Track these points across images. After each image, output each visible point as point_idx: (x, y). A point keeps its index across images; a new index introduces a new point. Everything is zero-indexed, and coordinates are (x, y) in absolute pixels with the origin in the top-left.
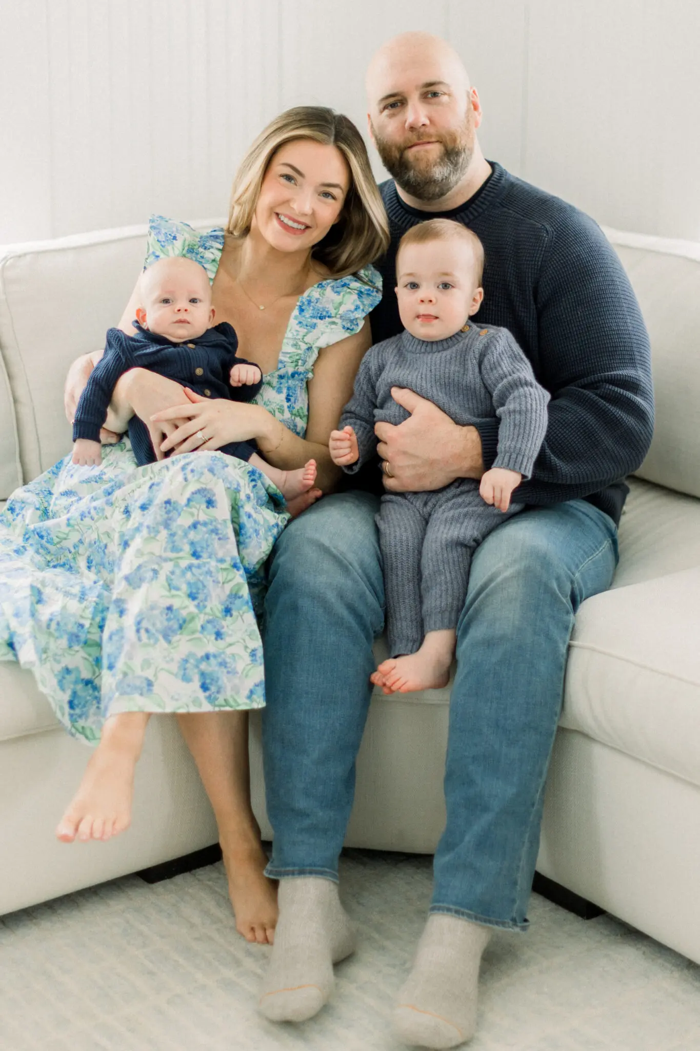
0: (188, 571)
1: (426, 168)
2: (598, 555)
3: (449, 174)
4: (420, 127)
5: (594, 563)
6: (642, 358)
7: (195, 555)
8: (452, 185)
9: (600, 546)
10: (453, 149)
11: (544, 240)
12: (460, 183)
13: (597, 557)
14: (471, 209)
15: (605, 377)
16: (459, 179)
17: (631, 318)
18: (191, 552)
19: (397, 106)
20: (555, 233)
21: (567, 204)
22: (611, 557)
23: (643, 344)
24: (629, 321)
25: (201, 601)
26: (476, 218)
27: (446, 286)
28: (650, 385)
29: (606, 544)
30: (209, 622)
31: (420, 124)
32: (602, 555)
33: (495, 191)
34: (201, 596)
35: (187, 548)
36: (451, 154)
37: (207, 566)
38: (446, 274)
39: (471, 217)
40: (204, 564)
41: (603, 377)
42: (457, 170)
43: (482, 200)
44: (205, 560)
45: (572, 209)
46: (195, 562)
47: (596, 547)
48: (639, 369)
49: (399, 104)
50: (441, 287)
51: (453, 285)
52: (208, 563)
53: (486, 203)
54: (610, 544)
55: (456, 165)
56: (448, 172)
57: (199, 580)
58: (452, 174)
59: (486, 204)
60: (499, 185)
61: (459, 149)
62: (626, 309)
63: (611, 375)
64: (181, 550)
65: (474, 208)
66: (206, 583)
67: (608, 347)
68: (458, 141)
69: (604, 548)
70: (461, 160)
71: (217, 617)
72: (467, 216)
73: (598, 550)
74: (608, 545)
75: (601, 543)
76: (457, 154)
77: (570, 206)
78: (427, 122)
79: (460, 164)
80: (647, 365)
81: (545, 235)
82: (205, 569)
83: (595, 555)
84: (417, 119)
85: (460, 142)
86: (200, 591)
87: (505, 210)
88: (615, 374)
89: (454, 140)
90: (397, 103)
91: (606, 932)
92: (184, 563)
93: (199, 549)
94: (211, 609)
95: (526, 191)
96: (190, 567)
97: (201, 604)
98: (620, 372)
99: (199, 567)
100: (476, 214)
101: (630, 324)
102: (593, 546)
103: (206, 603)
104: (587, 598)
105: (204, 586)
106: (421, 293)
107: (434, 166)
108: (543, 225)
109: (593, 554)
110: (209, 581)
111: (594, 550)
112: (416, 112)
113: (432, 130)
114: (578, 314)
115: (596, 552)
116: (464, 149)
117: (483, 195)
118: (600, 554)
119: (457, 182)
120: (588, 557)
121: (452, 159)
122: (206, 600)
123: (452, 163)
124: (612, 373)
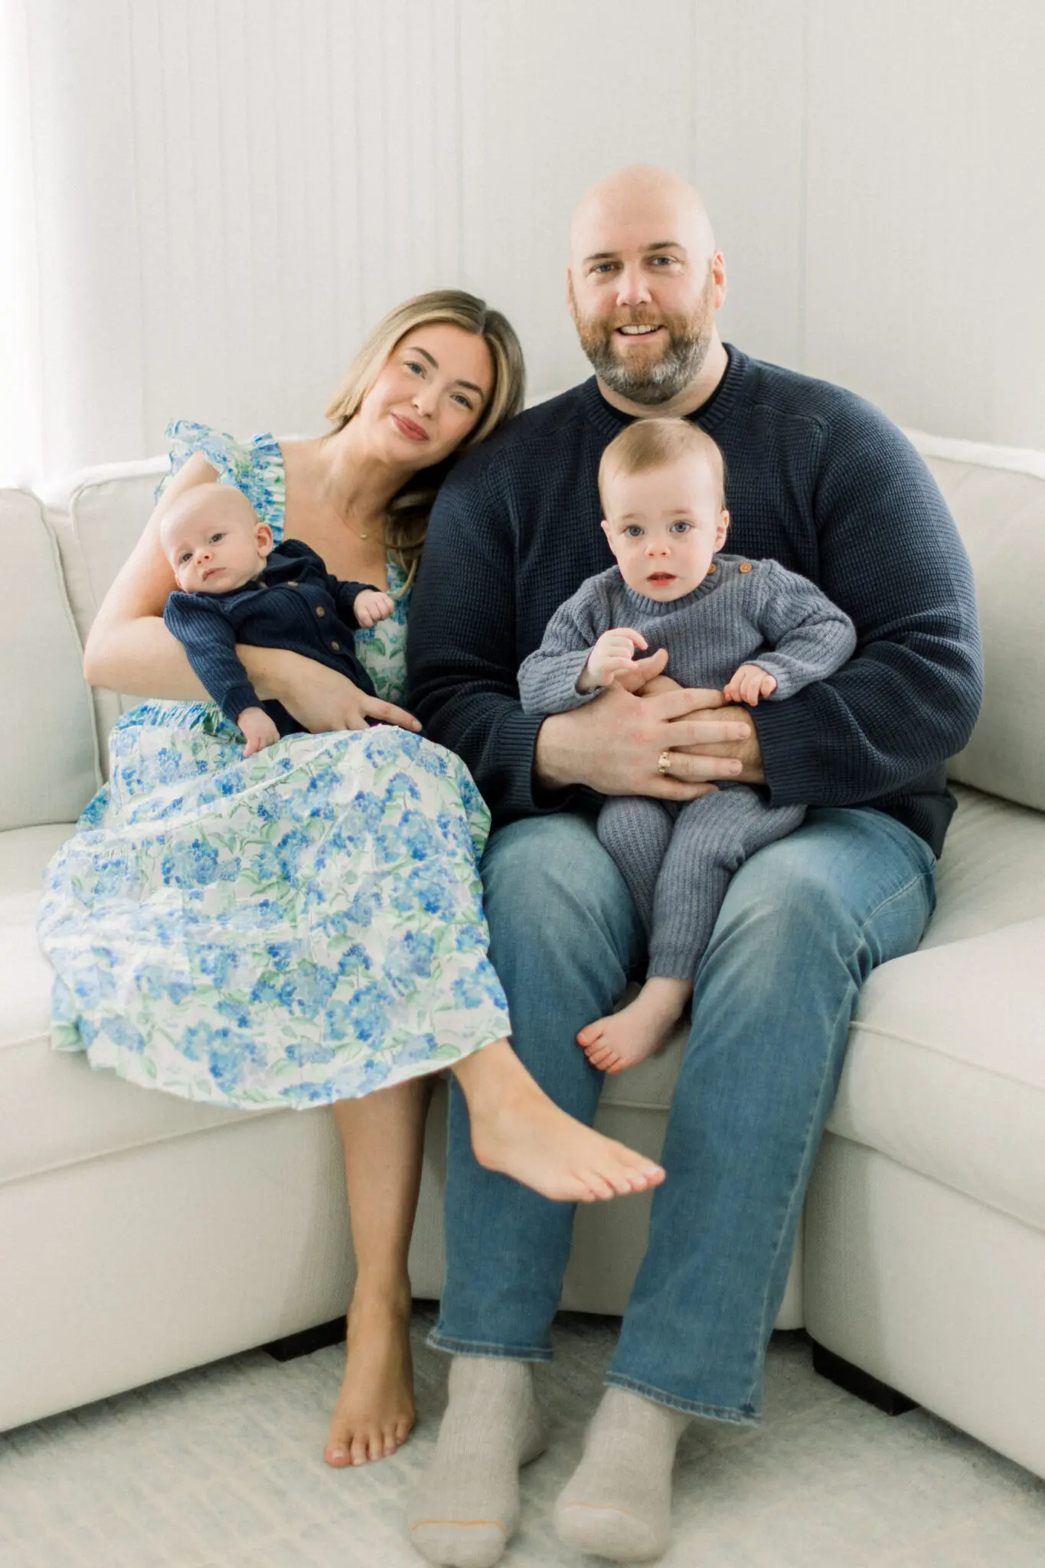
0: (414, 879)
1: (644, 367)
2: (901, 894)
3: (675, 374)
4: (638, 305)
5: (895, 905)
6: (963, 589)
7: (418, 855)
8: (678, 387)
9: (906, 883)
10: (681, 339)
11: (819, 438)
12: (691, 384)
13: (899, 897)
14: (712, 410)
15: (911, 621)
16: (691, 378)
17: (942, 535)
18: (411, 853)
19: (610, 270)
20: (831, 427)
21: (840, 388)
22: (920, 899)
23: (962, 566)
24: (940, 539)
25: (446, 909)
26: (722, 421)
27: (681, 527)
28: (976, 627)
29: (916, 881)
30: (463, 932)
31: (639, 301)
32: (908, 895)
33: (740, 383)
34: (443, 904)
35: (404, 850)
36: (680, 345)
37: (437, 864)
38: (681, 512)
39: (716, 421)
40: (433, 863)
41: (909, 621)
42: (685, 368)
43: (725, 396)
44: (432, 858)
45: (849, 394)
46: (419, 864)
47: (900, 883)
48: (960, 603)
49: (613, 267)
50: (674, 529)
51: (691, 524)
52: (437, 860)
53: (732, 399)
54: (921, 881)
55: (684, 360)
56: (673, 370)
57: (433, 883)
58: (678, 373)
59: (731, 402)
60: (744, 374)
61: (689, 339)
62: (935, 524)
63: (920, 617)
64: (398, 855)
65: (715, 408)
66: (443, 885)
67: (914, 578)
68: (689, 328)
69: (911, 885)
70: (691, 354)
71: (473, 923)
72: (710, 421)
73: (902, 887)
74: (918, 882)
75: (907, 879)
76: (688, 344)
77: (845, 391)
78: (648, 298)
79: (690, 359)
80: (970, 598)
81: (818, 431)
82: (435, 869)
83: (896, 894)
84: (633, 295)
85: (692, 329)
86: (440, 897)
87: (759, 405)
88: (924, 616)
89: (685, 327)
90: (610, 266)
91: (920, 1434)
92: (405, 872)
93: (419, 846)
94: (464, 914)
95: (780, 377)
96: (415, 874)
97: (447, 912)
98: (932, 612)
99: (427, 868)
100: (721, 416)
101: (942, 544)
102: (896, 881)
103: (453, 910)
104: (884, 961)
105: (443, 889)
106: (650, 543)
107: (655, 365)
108: (813, 419)
109: (894, 892)
110: (444, 881)
111: (897, 887)
112: (633, 282)
113: (654, 310)
114: (869, 534)
115: (898, 890)
116: (697, 339)
117: (724, 390)
118: (905, 894)
119: (685, 383)
120: (887, 897)
121: (679, 352)
122: (451, 906)
123: (678, 358)
124: (920, 614)
